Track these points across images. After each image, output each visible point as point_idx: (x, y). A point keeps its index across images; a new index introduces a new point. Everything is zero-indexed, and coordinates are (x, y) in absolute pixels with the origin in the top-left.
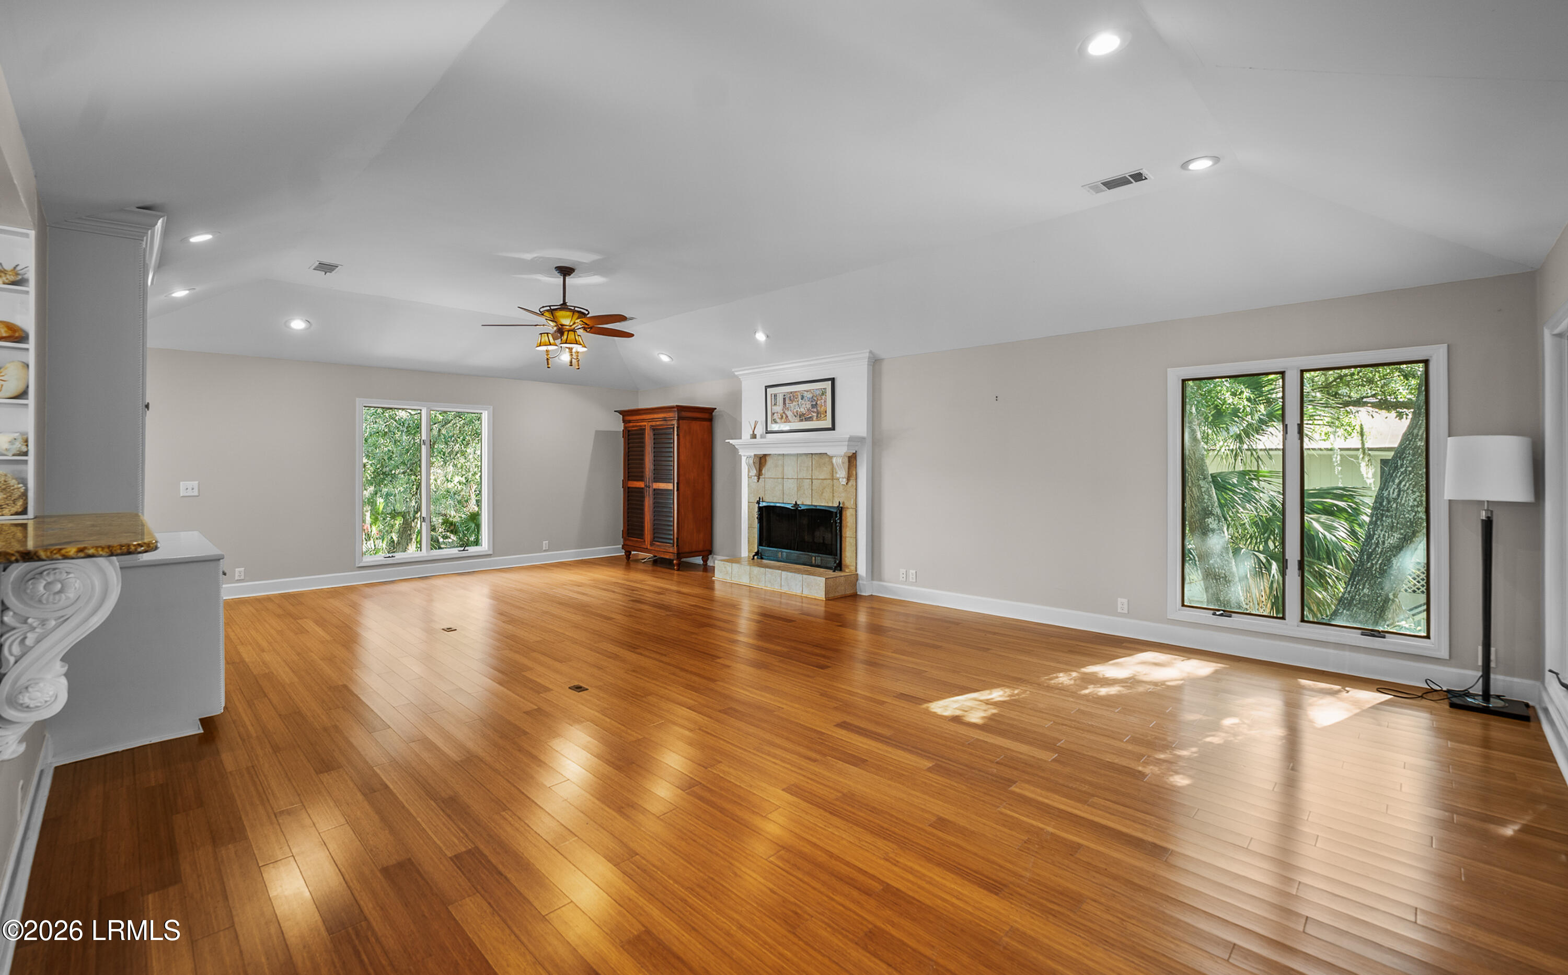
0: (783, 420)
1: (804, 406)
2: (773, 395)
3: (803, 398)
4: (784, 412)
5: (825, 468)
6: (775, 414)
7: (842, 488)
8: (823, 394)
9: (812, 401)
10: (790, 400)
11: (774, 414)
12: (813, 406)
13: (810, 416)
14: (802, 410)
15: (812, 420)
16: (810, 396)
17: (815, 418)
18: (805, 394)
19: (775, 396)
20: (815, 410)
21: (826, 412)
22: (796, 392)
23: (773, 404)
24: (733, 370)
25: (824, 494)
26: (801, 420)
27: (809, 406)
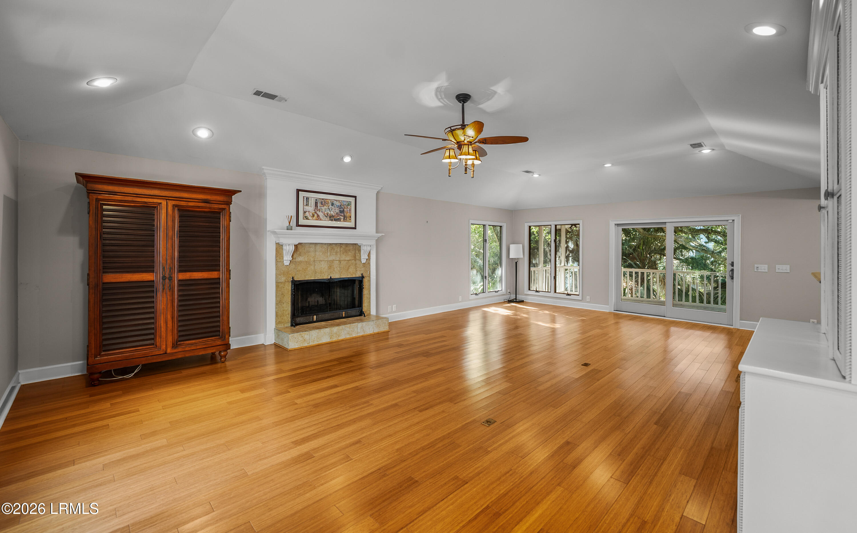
0: (314, 218)
1: (333, 210)
2: (305, 198)
3: (332, 204)
4: (315, 212)
5: (350, 253)
6: (307, 213)
7: (361, 266)
8: (348, 205)
9: (340, 208)
10: (322, 204)
11: (305, 212)
12: (341, 212)
13: (338, 218)
14: (332, 213)
15: (340, 221)
16: (338, 204)
17: (342, 220)
18: (335, 202)
19: (307, 199)
20: (343, 215)
21: (350, 217)
22: (327, 199)
23: (305, 204)
24: (264, 167)
25: (349, 270)
26: (332, 220)
27: (337, 211)
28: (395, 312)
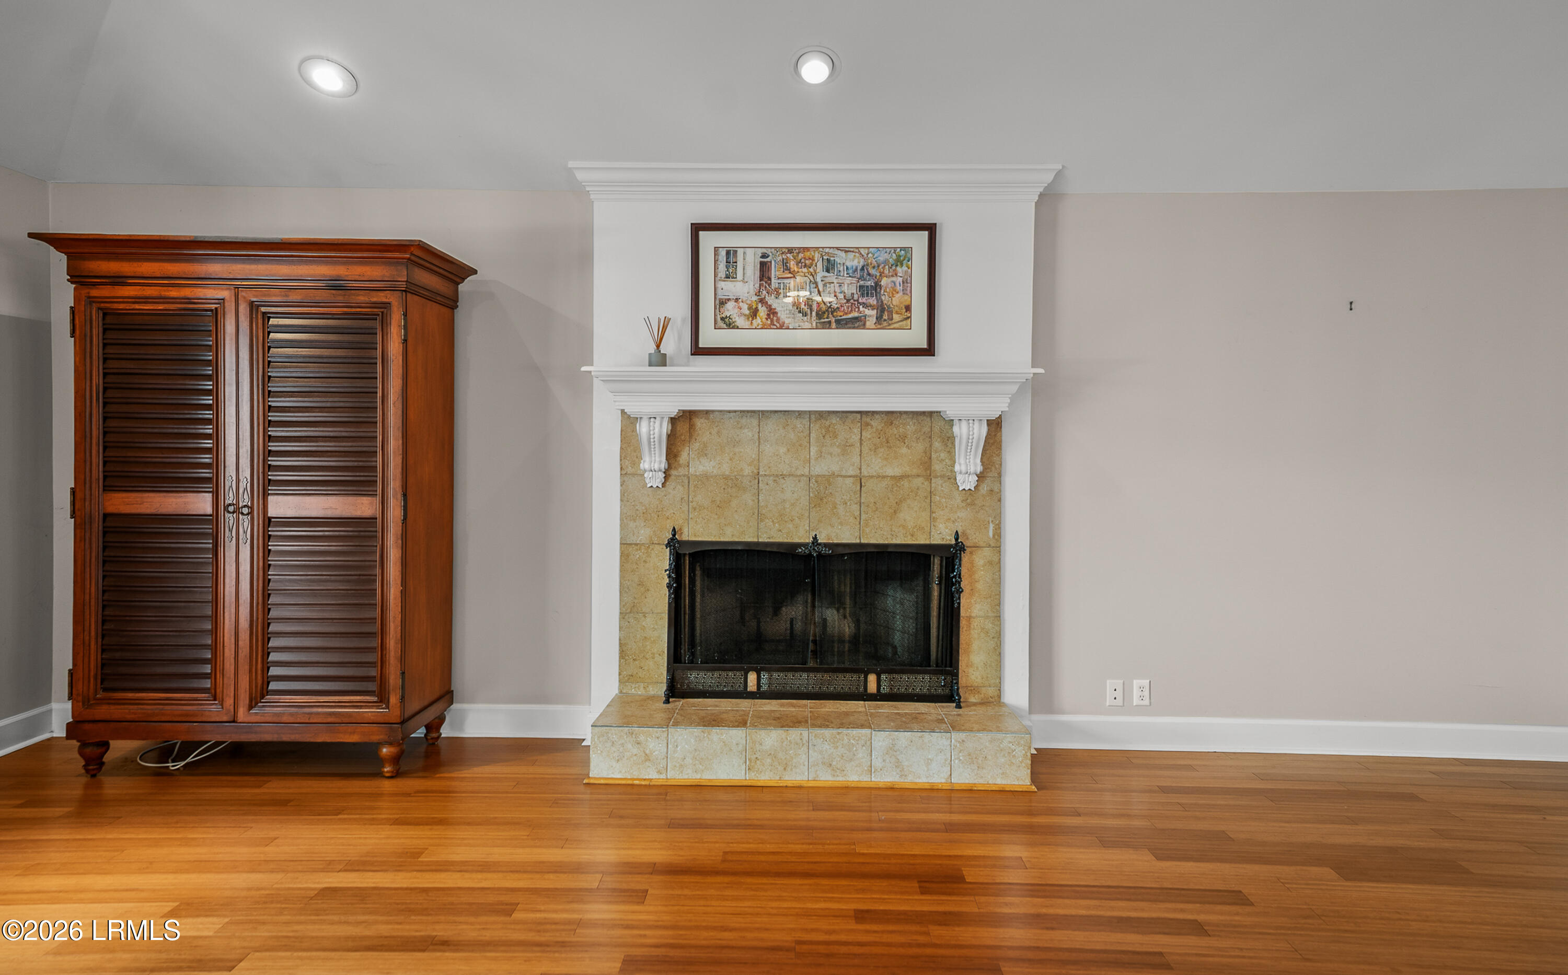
0: (757, 322)
1: (831, 288)
2: (723, 253)
3: (830, 266)
4: (762, 301)
5: (904, 450)
6: (730, 305)
7: (958, 499)
8: (899, 262)
9: (861, 278)
10: (787, 269)
11: (723, 303)
12: (864, 291)
13: (855, 314)
14: (827, 299)
15: (864, 326)
16: (854, 262)
17: (871, 322)
18: (840, 258)
19: (731, 254)
20: (873, 301)
21: (908, 308)
22: (808, 249)
23: (722, 272)
24: (571, 164)
25: (901, 515)
26: (827, 325)
27: (850, 287)
28: (1140, 710)
